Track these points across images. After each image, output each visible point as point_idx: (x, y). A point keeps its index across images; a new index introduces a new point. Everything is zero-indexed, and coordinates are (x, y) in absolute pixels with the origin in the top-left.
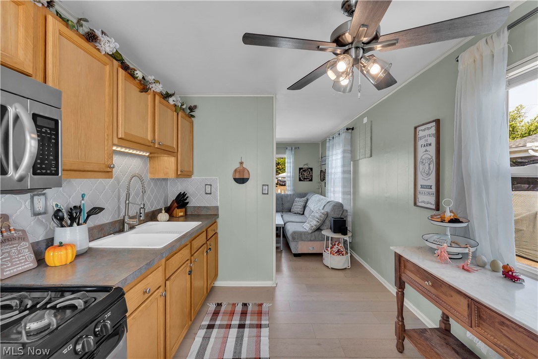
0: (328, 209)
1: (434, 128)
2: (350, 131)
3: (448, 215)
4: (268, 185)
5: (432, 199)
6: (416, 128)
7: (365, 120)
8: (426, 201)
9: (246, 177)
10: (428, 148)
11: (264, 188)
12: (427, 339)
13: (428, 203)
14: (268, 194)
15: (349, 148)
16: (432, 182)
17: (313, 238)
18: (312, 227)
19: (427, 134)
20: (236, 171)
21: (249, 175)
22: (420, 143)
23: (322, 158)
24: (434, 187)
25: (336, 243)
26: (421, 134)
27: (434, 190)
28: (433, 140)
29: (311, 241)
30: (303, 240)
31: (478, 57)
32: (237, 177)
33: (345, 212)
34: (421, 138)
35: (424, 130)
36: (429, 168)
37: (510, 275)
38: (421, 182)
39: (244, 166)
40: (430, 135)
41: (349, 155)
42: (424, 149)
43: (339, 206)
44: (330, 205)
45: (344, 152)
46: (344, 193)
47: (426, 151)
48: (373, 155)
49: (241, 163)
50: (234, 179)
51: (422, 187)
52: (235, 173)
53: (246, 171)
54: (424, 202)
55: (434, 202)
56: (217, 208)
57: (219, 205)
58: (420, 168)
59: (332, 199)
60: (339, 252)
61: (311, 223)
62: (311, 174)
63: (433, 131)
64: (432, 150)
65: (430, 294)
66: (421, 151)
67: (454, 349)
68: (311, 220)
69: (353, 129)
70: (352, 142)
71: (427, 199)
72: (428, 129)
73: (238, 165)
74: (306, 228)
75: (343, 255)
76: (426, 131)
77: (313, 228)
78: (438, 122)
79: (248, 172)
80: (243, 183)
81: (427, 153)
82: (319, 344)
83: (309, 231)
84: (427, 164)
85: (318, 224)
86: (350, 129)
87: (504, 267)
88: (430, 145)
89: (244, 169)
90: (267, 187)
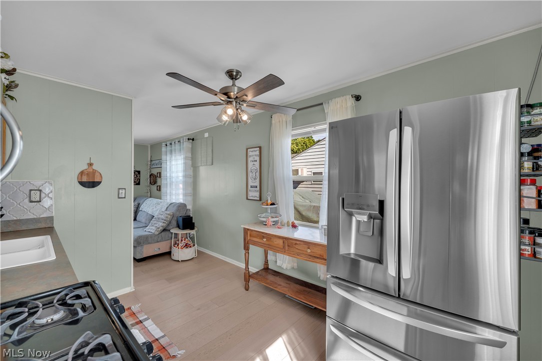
0: (172, 210)
1: (258, 151)
2: (191, 141)
3: (269, 202)
4: (125, 189)
5: (257, 194)
6: (247, 149)
7: (206, 135)
8: (254, 195)
9: (96, 180)
10: (255, 163)
11: (121, 191)
12: (260, 275)
13: (255, 197)
14: (125, 198)
15: (190, 155)
16: (257, 184)
17: (160, 239)
18: (159, 228)
19: (254, 154)
20: (82, 173)
21: (102, 178)
22: (250, 159)
23: (151, 161)
24: (258, 187)
25: (183, 239)
26: (250, 153)
27: (258, 188)
28: (257, 158)
29: (158, 242)
30: (149, 243)
31: (281, 120)
32: (85, 179)
33: (188, 211)
34: (250, 156)
35: (252, 151)
36: (256, 175)
37: (294, 226)
38: (251, 183)
39: (94, 167)
40: (256, 155)
41: (190, 162)
42: (253, 163)
43: (182, 206)
44: (173, 207)
45: (186, 158)
46: (185, 195)
47: (254, 164)
48: (214, 163)
49: (91, 165)
50: (79, 182)
51: (251, 187)
52: (81, 176)
53: (97, 174)
54: (252, 196)
55: (258, 196)
56: (51, 219)
57: (53, 214)
58: (250, 175)
59: (174, 201)
60: (187, 246)
61: (156, 225)
62: (138, 177)
63: (258, 153)
64: (257, 164)
65: (265, 245)
66: (250, 165)
67: (273, 274)
68: (155, 222)
69: (193, 140)
70: (193, 151)
71: (255, 194)
72: (255, 151)
73: (86, 167)
74: (151, 231)
75: (191, 247)
76: (254, 152)
77: (159, 230)
78: (260, 148)
79: (101, 174)
80: (94, 187)
81: (254, 166)
82: (199, 309)
83: (156, 233)
84: (254, 173)
85: (165, 225)
86: (191, 139)
87: (292, 223)
88: (256, 161)
89: (94, 172)
90: (124, 191)
